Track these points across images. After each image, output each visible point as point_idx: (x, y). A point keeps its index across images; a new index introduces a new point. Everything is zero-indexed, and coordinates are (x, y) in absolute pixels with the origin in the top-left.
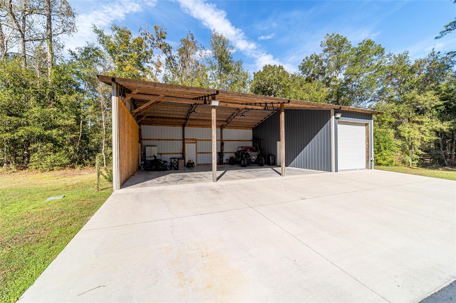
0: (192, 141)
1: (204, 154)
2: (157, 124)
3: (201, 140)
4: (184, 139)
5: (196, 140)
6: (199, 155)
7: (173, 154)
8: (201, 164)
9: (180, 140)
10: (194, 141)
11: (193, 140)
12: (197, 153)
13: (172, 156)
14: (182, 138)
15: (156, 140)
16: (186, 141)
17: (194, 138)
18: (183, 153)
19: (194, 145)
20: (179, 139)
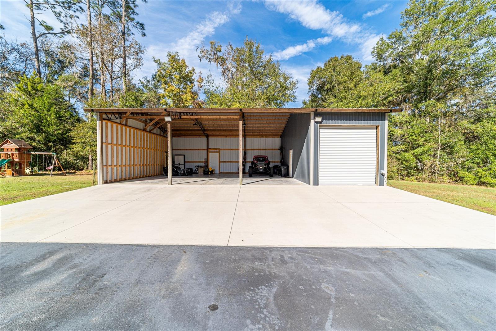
0: (216, 151)
1: (227, 163)
2: (185, 136)
3: (224, 150)
4: (208, 149)
5: (220, 149)
6: (222, 164)
7: (198, 162)
8: (224, 173)
9: (204, 150)
10: (218, 151)
11: (217, 149)
12: (220, 162)
13: (197, 164)
14: (206, 148)
15: (184, 150)
16: (210, 151)
17: (218, 147)
18: (207, 162)
19: (218, 154)
20: (204, 148)
